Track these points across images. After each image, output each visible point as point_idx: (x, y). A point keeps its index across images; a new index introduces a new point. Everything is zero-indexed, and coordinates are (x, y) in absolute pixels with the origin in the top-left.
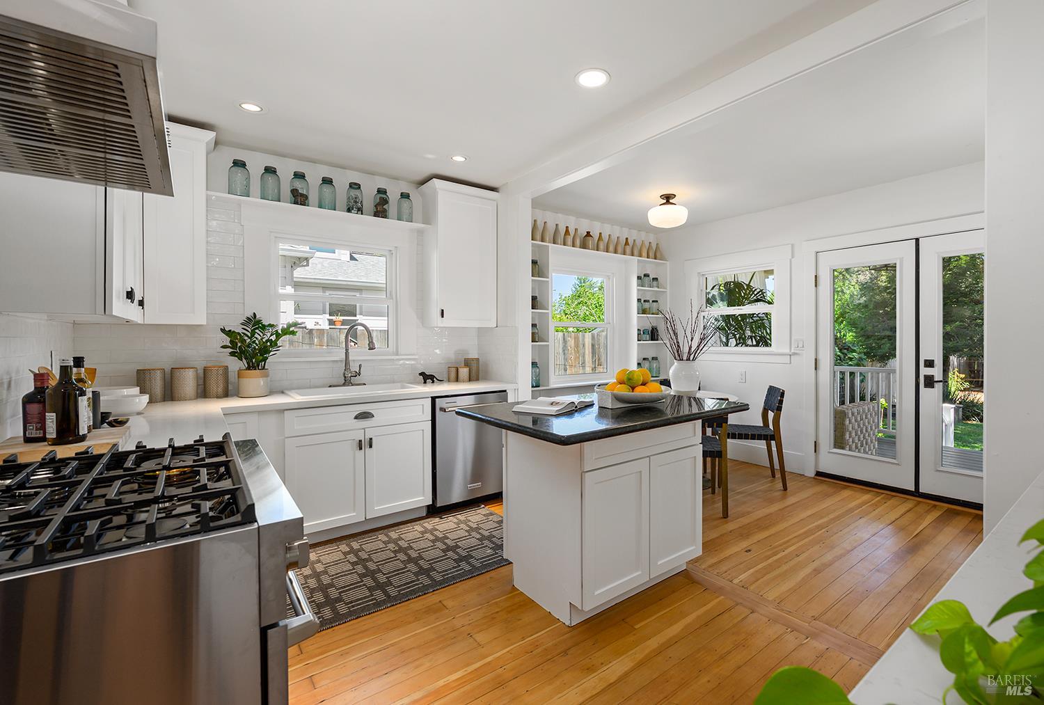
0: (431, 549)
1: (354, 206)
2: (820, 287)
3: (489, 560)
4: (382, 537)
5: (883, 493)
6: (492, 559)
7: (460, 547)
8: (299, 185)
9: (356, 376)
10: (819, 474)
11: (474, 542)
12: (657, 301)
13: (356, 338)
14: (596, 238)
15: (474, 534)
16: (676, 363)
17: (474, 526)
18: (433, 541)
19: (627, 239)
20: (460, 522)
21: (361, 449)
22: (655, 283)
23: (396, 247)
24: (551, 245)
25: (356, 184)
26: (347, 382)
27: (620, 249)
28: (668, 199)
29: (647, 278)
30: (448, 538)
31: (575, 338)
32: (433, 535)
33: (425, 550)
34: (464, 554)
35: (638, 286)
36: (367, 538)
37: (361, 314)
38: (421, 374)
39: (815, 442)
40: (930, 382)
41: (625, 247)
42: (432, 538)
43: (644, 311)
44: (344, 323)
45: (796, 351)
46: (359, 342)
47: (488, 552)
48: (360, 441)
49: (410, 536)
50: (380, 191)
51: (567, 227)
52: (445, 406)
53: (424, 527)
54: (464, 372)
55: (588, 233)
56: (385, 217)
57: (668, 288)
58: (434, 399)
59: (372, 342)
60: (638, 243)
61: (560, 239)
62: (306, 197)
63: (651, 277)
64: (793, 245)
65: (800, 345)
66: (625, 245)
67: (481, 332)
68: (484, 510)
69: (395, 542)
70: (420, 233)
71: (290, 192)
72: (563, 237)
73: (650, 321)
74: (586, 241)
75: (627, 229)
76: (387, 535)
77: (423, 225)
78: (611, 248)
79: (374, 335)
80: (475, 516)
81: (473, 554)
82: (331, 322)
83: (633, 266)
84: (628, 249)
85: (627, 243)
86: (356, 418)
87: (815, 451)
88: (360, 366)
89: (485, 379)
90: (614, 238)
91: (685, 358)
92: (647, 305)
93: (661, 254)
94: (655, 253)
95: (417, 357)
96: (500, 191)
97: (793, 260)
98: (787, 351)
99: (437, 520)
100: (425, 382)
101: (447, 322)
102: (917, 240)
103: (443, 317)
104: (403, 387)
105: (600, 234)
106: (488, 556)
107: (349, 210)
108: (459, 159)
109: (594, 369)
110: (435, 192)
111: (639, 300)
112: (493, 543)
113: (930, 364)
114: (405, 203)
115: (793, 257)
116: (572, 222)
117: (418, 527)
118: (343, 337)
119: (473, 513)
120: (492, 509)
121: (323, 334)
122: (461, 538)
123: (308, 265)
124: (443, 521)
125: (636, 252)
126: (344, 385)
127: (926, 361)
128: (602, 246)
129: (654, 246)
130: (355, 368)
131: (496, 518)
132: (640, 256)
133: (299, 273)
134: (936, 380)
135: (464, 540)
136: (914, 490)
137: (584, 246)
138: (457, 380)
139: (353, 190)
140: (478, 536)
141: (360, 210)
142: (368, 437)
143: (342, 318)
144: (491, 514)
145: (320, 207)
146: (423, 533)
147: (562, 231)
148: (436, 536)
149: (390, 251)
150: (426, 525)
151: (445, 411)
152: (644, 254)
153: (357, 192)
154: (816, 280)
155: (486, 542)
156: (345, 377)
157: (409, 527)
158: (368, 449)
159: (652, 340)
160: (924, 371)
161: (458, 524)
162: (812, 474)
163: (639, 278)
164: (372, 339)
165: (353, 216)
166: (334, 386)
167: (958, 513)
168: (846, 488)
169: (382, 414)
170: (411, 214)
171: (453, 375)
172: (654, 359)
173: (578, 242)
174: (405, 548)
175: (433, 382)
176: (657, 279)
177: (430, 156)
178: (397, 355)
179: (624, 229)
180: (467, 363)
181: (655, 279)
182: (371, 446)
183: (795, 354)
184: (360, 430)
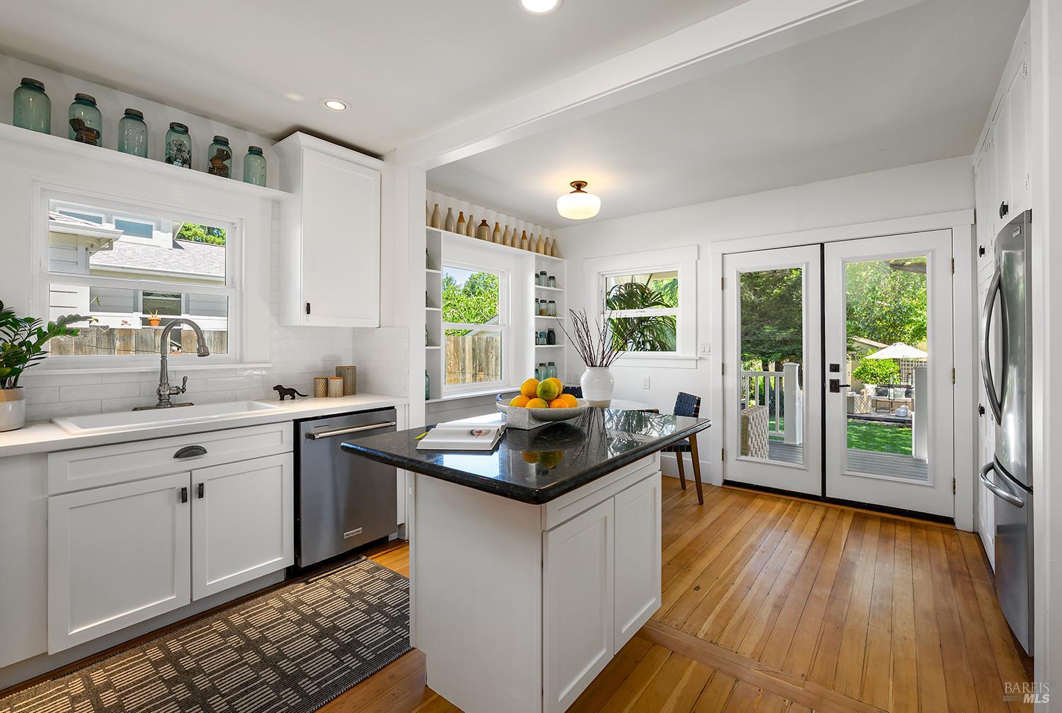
0: (297, 638)
1: (178, 156)
2: (727, 291)
3: (385, 645)
4: (219, 626)
5: (791, 500)
6: (388, 643)
7: (340, 629)
8: (82, 113)
9: (177, 394)
10: (726, 482)
11: (358, 617)
12: (554, 302)
13: (179, 341)
14: (493, 228)
15: (357, 603)
16: (588, 370)
17: (356, 590)
18: (299, 623)
19: (524, 232)
20: (335, 586)
21: (184, 500)
22: (552, 282)
23: (241, 219)
24: (443, 232)
25: (180, 125)
26: (163, 402)
27: (517, 242)
28: (579, 186)
29: (544, 277)
30: (320, 615)
31: (454, 342)
32: (297, 612)
33: (287, 640)
34: (346, 639)
35: (536, 284)
36: (194, 631)
37: (187, 312)
38: (275, 388)
39: (723, 450)
40: (835, 386)
41: (523, 241)
42: (297, 617)
43: (540, 312)
44: (162, 322)
45: (702, 356)
46: (184, 346)
47: (382, 631)
48: (184, 490)
49: (262, 618)
50: (217, 140)
51: (461, 213)
52: (313, 431)
53: (283, 600)
54: (336, 384)
55: (484, 222)
56: (227, 176)
57: (565, 288)
58: (297, 423)
59: (204, 345)
60: (536, 237)
61: (453, 227)
62: (98, 134)
63: (548, 275)
64: (698, 246)
65: (707, 350)
66: (522, 238)
67: (358, 333)
68: (366, 563)
69: (239, 631)
70: (277, 203)
71: (68, 123)
72: (457, 223)
73: (546, 323)
74: (481, 231)
75: (523, 222)
76: (226, 621)
77: (282, 193)
78: (509, 241)
79: (206, 336)
80: (356, 574)
81: (360, 637)
82: (146, 322)
83: (530, 262)
84: (526, 243)
85: (524, 237)
86: (177, 456)
87: (723, 459)
88: (185, 380)
89: (363, 392)
90: (511, 229)
91: (598, 364)
92: (543, 306)
93: (558, 252)
94: (552, 249)
95: (270, 365)
96: (385, 158)
97: (699, 261)
98: (693, 356)
99: (301, 586)
100: (282, 399)
101: (313, 320)
102: (822, 245)
103: (308, 313)
104: (251, 408)
105: (497, 223)
106: (382, 640)
107: (170, 161)
108: (335, 105)
109: (474, 376)
110: (298, 151)
111: (537, 300)
112: (387, 615)
113: (835, 368)
114: (255, 161)
115: (698, 258)
116: (465, 207)
117: (273, 601)
118: (158, 339)
119: (351, 569)
120: (377, 561)
121: (130, 336)
122: (340, 612)
123: (111, 248)
124: (311, 587)
125: (534, 247)
126: (158, 406)
127: (832, 366)
128: (498, 238)
129: (551, 241)
130: (175, 381)
131: (384, 575)
132: (537, 251)
133: (97, 259)
134: (841, 384)
135: (345, 615)
136: (820, 495)
137: (479, 235)
138: (327, 394)
139: (176, 134)
140: (364, 607)
141: (186, 162)
142: (196, 482)
143: (160, 317)
144: (378, 569)
145: (121, 149)
146: (281, 610)
147: (456, 216)
148: (302, 614)
149: (233, 224)
150: (285, 596)
151: (314, 438)
152: (542, 250)
153: (183, 138)
154: (723, 283)
155: (377, 615)
156: (161, 395)
157: (259, 603)
158: (196, 501)
159: (548, 344)
160: (830, 376)
161: (332, 589)
162: (720, 484)
163: (537, 276)
164: (204, 343)
165: (176, 169)
166: (142, 409)
167: (866, 517)
168: (756, 496)
169: (218, 448)
170: (264, 177)
171: (321, 388)
172: (551, 364)
173: (473, 232)
174: (256, 641)
175: (293, 398)
176: (554, 277)
177: (295, 97)
178: (241, 362)
179: (519, 220)
180: (340, 372)
181: (552, 278)
182: (201, 495)
183: (701, 358)
184: (182, 474)
